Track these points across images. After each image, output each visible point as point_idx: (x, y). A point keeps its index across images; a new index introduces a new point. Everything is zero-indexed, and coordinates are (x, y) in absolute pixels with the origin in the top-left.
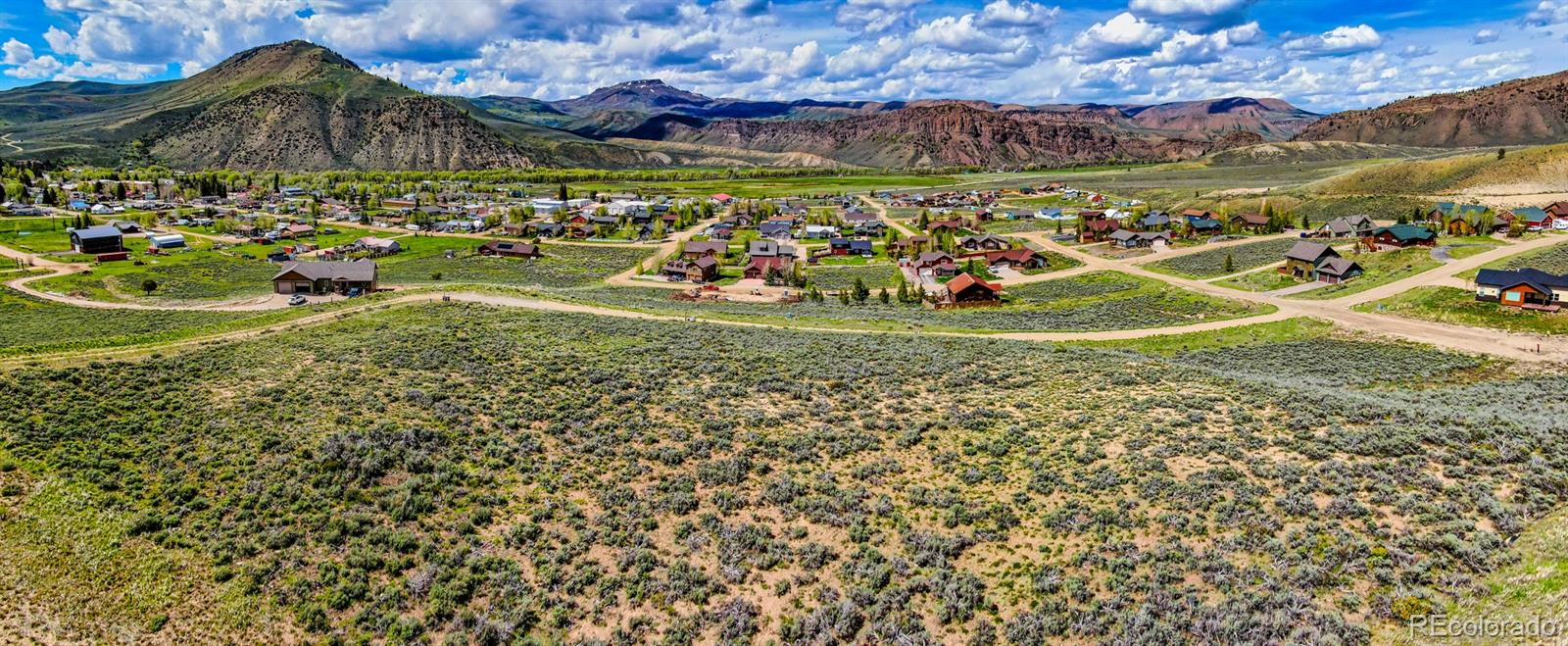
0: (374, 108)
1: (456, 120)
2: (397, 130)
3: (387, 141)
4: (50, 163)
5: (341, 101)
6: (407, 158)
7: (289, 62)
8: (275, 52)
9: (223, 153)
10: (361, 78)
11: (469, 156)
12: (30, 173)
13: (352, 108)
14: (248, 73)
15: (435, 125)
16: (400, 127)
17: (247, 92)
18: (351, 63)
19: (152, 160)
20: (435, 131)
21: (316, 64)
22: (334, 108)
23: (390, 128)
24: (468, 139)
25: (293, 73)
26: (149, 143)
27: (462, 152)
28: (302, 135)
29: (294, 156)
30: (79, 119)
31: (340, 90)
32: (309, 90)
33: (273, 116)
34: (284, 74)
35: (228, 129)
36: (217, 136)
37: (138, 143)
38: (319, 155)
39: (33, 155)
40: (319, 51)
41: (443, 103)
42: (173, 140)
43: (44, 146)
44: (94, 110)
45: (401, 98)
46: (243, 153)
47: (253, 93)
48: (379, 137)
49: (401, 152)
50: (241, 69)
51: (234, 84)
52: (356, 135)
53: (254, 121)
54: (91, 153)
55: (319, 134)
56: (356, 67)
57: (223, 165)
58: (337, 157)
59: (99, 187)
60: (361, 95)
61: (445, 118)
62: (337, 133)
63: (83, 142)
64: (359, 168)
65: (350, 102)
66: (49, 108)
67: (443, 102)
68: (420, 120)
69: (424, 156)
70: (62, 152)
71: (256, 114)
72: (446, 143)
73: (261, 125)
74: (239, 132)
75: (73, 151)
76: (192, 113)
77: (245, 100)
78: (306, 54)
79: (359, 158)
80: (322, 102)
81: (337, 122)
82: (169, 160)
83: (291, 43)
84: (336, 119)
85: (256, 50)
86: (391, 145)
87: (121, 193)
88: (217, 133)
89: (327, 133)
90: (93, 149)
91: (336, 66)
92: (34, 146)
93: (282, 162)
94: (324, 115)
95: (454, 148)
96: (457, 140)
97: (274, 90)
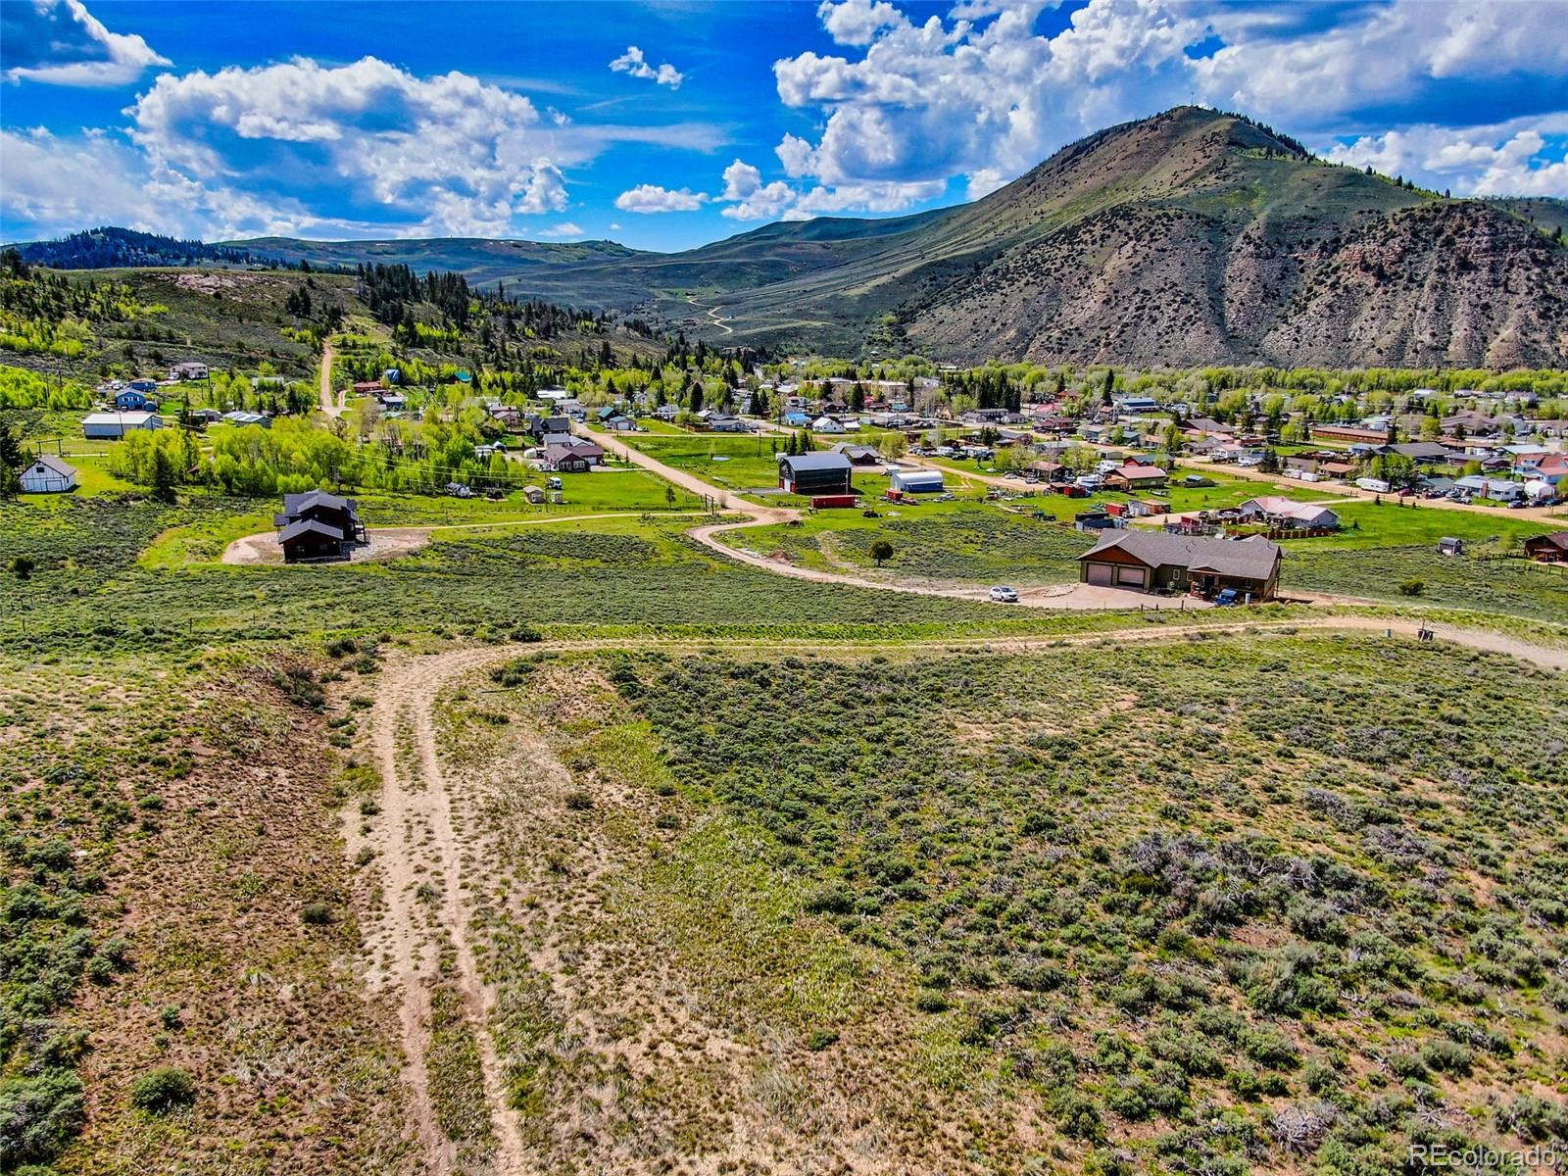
0: (1327, 235)
1: (1523, 254)
2: (1371, 281)
3: (1345, 304)
4: (763, 352)
5: (1255, 228)
6: (1385, 341)
7: (1161, 153)
8: (1136, 135)
9: (1023, 333)
10: (1308, 173)
11: (1541, 336)
12: (737, 366)
13: (1279, 239)
14: (1084, 180)
15: (1465, 266)
16: (1381, 275)
17: (1076, 218)
18: (1290, 144)
19: (909, 346)
20: (1465, 281)
21: (1215, 151)
22: (1239, 241)
23: (1353, 278)
24: (1547, 297)
25: (1166, 176)
26: (907, 317)
27: (1526, 327)
28: (1167, 297)
29: (1146, 340)
30: (810, 281)
31: (1256, 203)
32: (1194, 208)
33: (1117, 261)
34: (1147, 180)
35: (1034, 290)
36: (1015, 302)
37: (891, 317)
38: (1194, 337)
39: (745, 340)
40: (1223, 125)
41: (1497, 216)
42: (943, 311)
43: (758, 324)
44: (834, 265)
45: (1393, 211)
46: (1056, 334)
47: (1087, 221)
48: (1327, 296)
49: (1371, 329)
50: (1072, 175)
51: (1052, 205)
52: (1275, 295)
53: (1082, 272)
54: (822, 335)
55: (1201, 294)
56: (1299, 150)
57: (1019, 355)
58: (1231, 338)
59: (828, 389)
60: (1302, 210)
61: (1495, 248)
62: (1238, 291)
63: (813, 317)
64: (1272, 361)
65: (1275, 227)
66: (774, 265)
67: (1496, 214)
68: (1431, 257)
69: (1426, 338)
70: (783, 334)
71: (1086, 259)
72: (1486, 307)
73: (1095, 280)
74: (1053, 295)
75: (797, 333)
76: (977, 264)
77: (1070, 234)
78: (1197, 134)
79: (1277, 341)
80: (1216, 228)
81: (1241, 271)
82: (935, 346)
83: (1169, 116)
84: (1240, 263)
85: (1101, 137)
86: (1352, 314)
87: (858, 402)
88: (1016, 299)
89: (1217, 292)
90: (825, 329)
91: (1256, 153)
92: (747, 325)
93: (1123, 350)
94: (1216, 258)
95: (1505, 318)
96: (1517, 300)
97: (1125, 213)
